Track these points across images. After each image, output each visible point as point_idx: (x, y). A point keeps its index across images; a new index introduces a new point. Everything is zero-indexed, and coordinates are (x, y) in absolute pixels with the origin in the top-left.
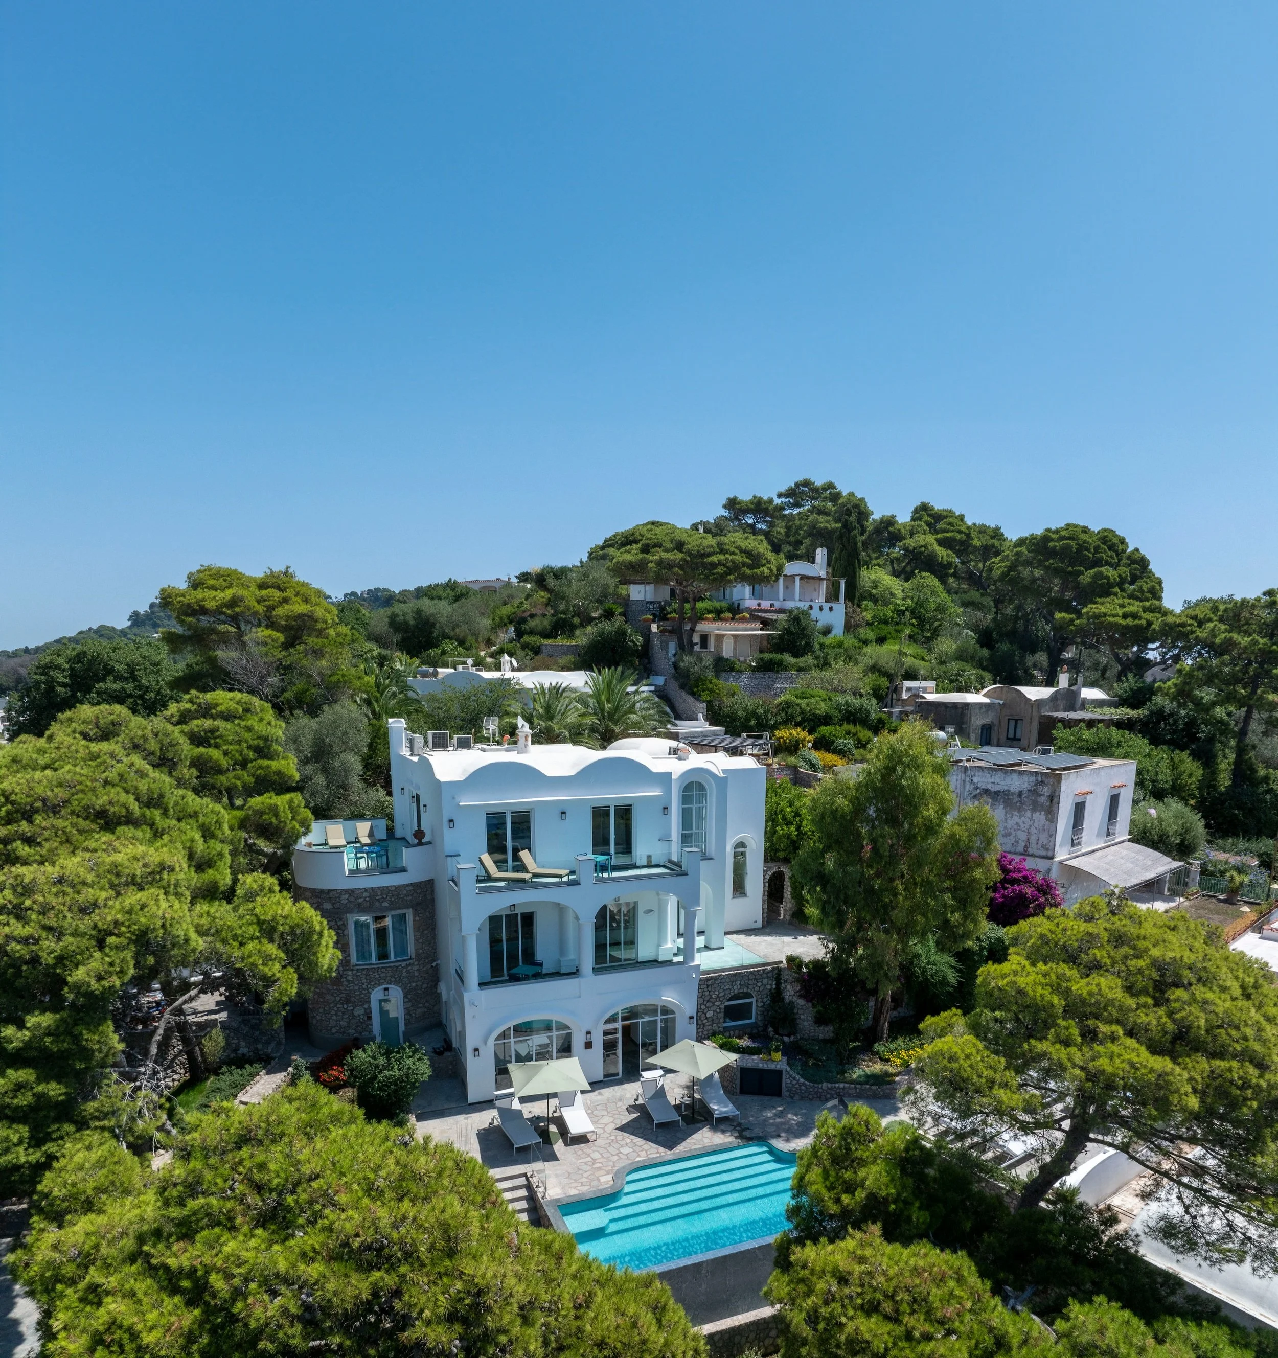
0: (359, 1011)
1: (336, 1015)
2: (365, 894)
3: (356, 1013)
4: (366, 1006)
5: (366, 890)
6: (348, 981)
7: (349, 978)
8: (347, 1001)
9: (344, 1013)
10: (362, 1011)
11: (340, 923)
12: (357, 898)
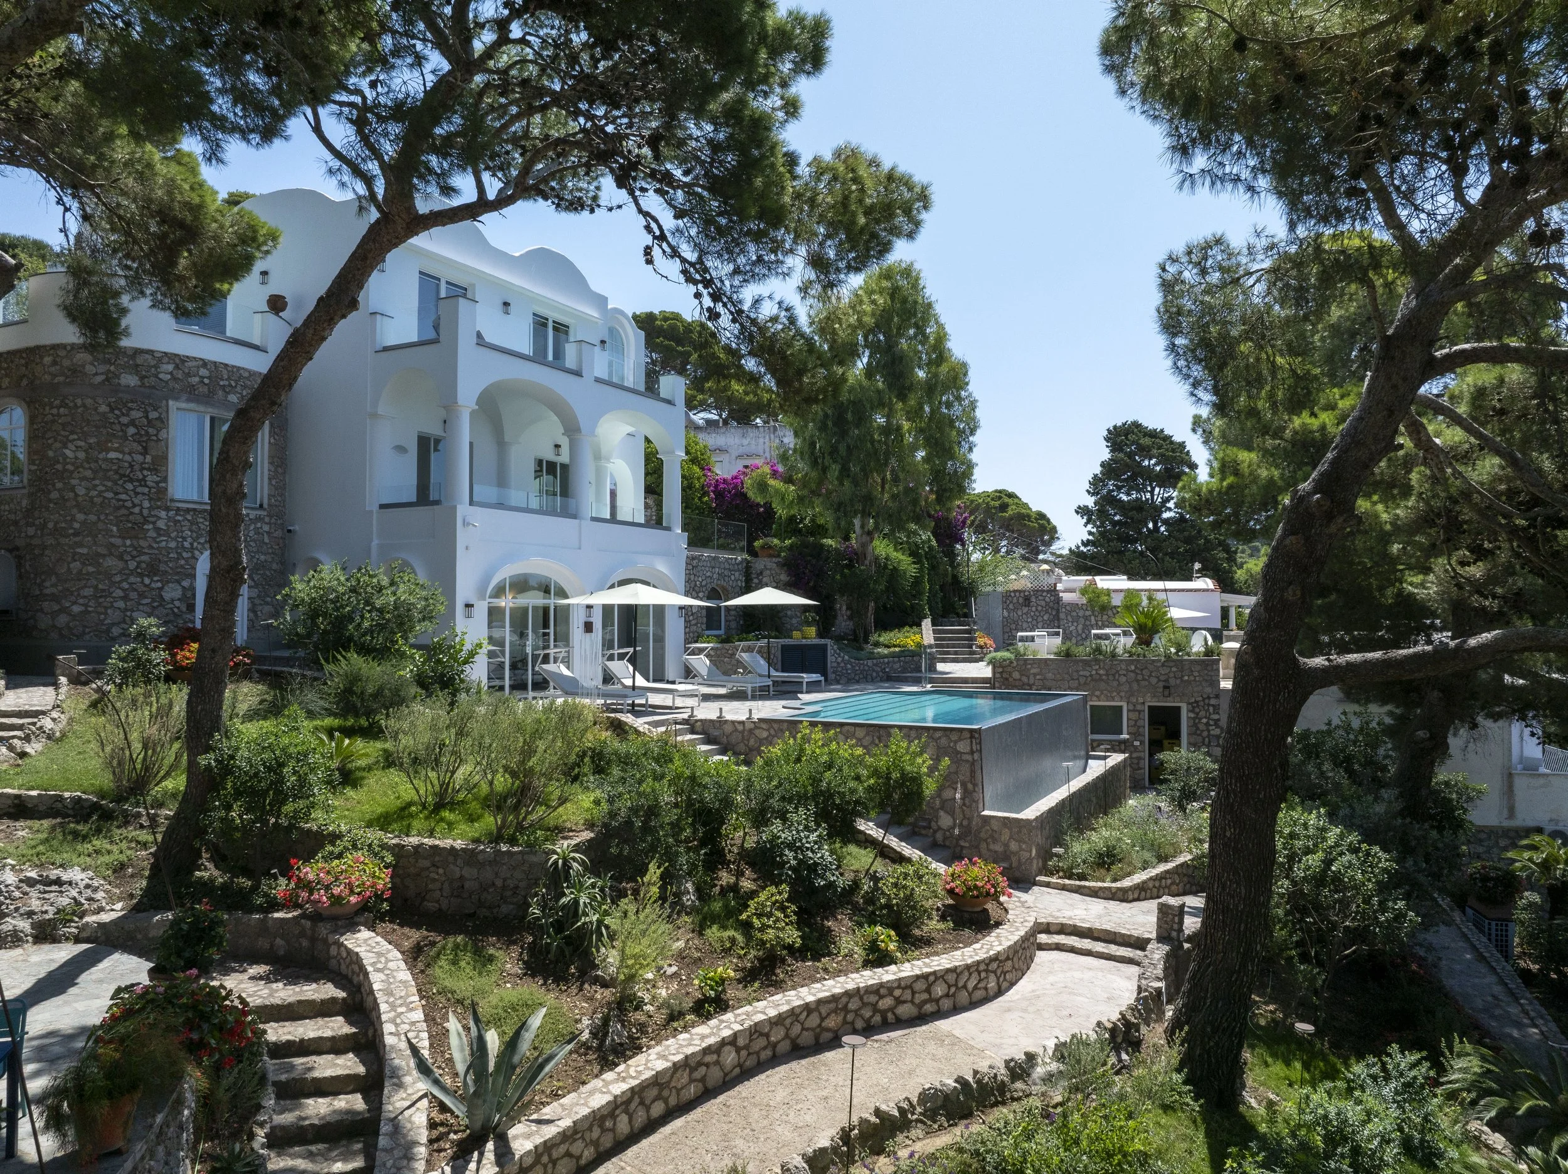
0: (172, 593)
1: (125, 598)
2: (203, 372)
3: (167, 596)
4: (186, 583)
5: (205, 363)
6: (157, 530)
7: (161, 524)
8: (152, 570)
9: (142, 595)
10: (178, 593)
11: (153, 415)
12: (188, 375)
